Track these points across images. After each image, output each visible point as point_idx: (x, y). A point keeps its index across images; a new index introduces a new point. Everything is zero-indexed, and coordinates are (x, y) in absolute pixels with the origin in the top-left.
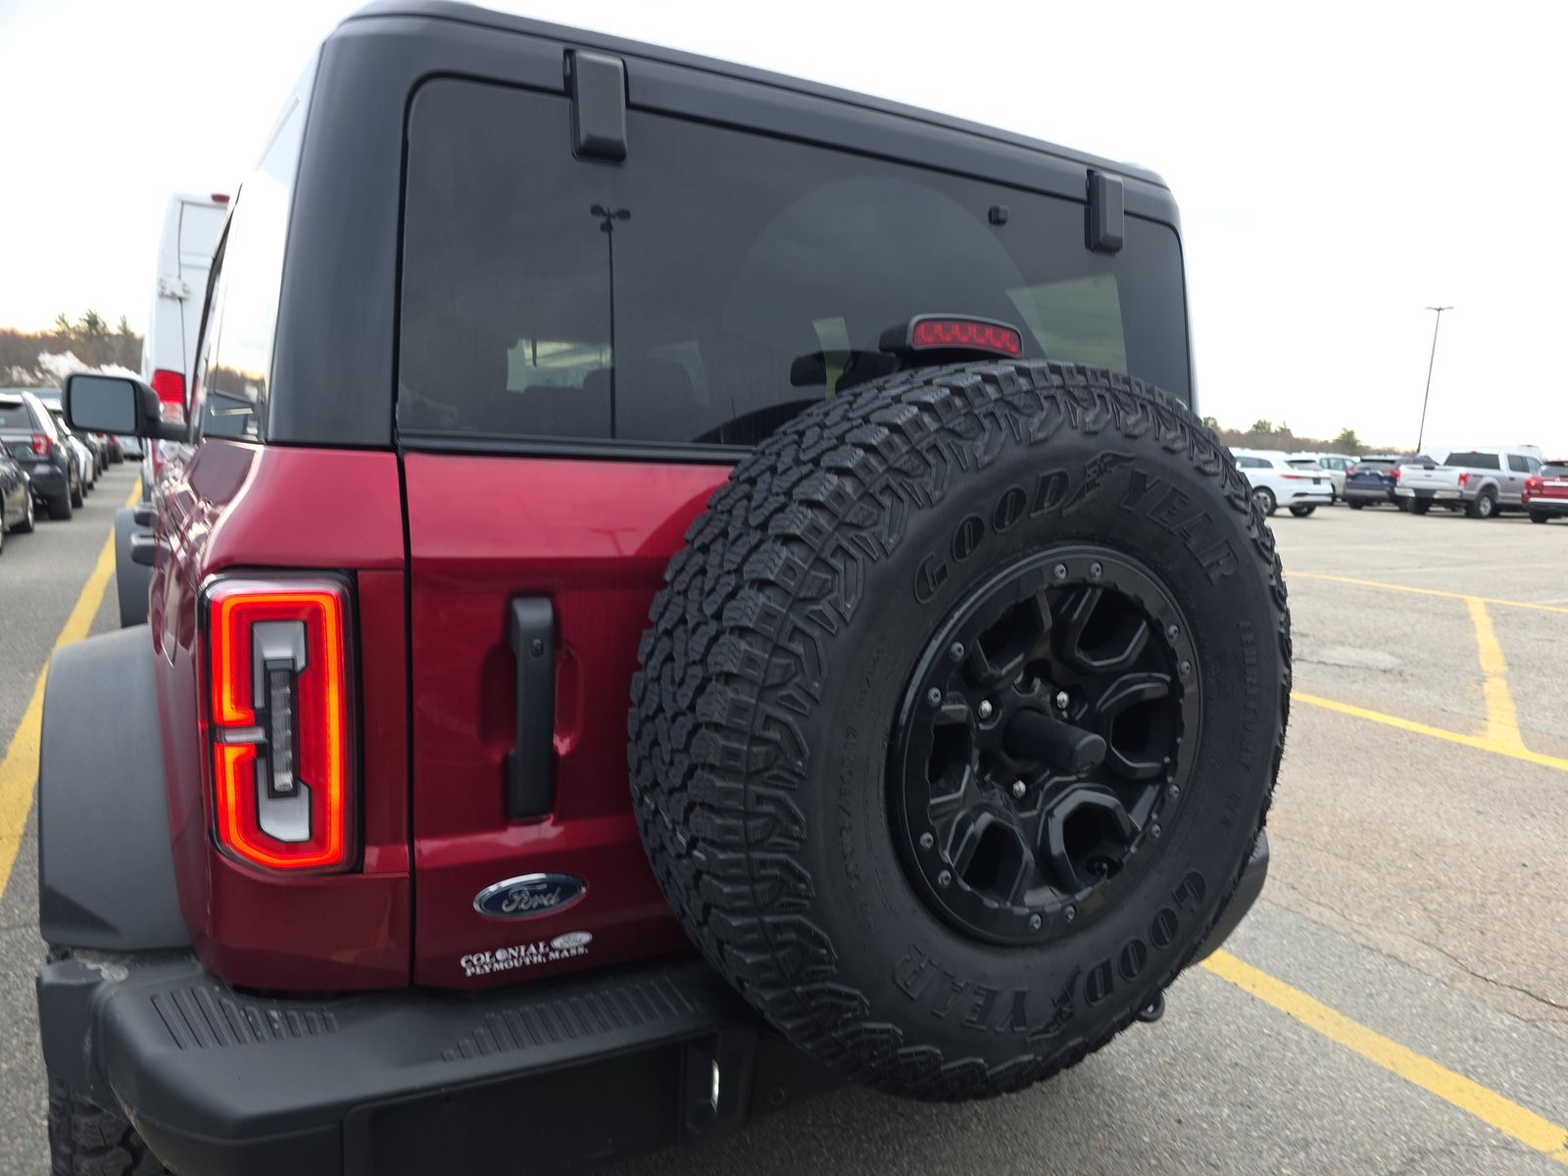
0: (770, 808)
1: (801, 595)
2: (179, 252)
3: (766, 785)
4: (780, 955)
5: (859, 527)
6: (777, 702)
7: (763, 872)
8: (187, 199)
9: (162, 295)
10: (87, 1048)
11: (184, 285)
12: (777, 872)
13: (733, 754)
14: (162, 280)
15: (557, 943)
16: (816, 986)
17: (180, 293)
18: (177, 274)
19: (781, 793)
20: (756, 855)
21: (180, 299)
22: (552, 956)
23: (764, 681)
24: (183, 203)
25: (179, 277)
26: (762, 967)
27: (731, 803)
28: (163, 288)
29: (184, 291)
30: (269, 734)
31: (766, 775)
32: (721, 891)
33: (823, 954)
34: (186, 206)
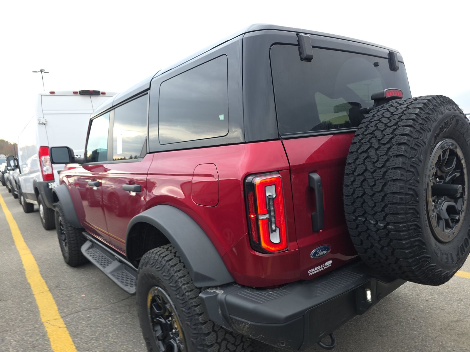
0: (412, 211)
1: (410, 157)
2: (42, 110)
3: (410, 205)
4: (414, 249)
5: (418, 138)
6: (410, 184)
7: (411, 228)
8: (42, 94)
9: (40, 124)
10: (220, 312)
11: (46, 120)
12: (414, 227)
13: (402, 199)
14: (39, 119)
15: (326, 264)
16: (422, 256)
17: (45, 122)
18: (43, 117)
19: (414, 207)
20: (409, 224)
21: (45, 124)
22: (325, 268)
23: (406, 180)
24: (41, 95)
25: (43, 118)
26: (410, 253)
27: (402, 211)
28: (40, 122)
29: (46, 122)
30: (270, 215)
31: (410, 203)
32: (400, 235)
33: (424, 247)
34: (42, 96)
